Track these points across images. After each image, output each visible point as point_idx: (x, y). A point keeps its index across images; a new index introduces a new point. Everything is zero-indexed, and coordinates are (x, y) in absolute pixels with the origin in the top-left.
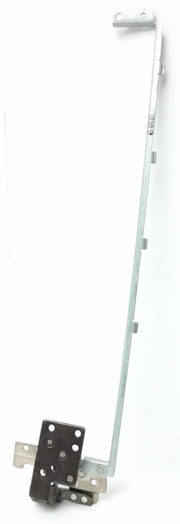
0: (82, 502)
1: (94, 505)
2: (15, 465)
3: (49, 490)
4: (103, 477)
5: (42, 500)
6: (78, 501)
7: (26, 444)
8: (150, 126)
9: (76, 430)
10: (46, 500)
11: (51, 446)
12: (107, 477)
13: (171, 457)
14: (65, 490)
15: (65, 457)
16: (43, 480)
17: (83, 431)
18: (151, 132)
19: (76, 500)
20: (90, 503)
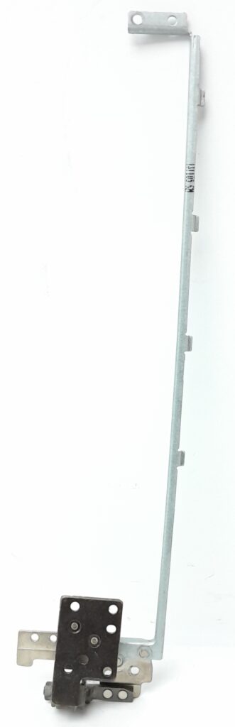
0: (119, 698)
1: (136, 701)
2: (20, 662)
3: (78, 691)
4: (147, 661)
5: (71, 706)
6: (115, 699)
7: (35, 633)
8: (190, 180)
9: (109, 606)
10: (77, 705)
11: (78, 630)
12: (153, 661)
13: (219, 620)
14: (94, 686)
15: (98, 643)
16: (69, 678)
17: (119, 605)
18: (191, 188)
19: (111, 697)
20: (130, 699)
